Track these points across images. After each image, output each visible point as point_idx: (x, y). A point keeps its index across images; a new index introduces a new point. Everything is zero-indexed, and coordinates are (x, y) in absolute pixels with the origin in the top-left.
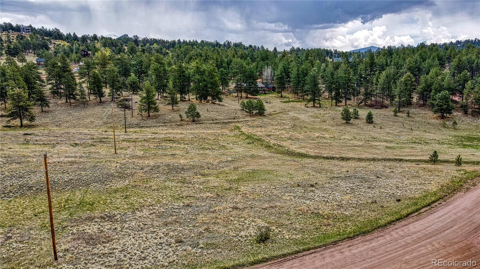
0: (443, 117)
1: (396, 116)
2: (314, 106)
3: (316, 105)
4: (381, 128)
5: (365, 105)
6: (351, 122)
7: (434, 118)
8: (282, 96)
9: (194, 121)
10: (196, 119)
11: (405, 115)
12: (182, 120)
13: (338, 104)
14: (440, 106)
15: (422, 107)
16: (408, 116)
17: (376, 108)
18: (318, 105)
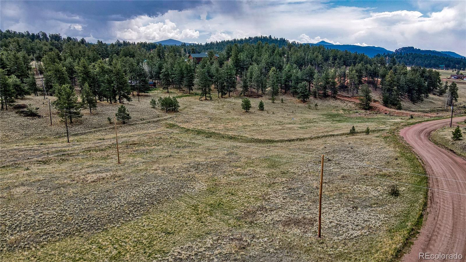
0: (304, 101)
1: (273, 102)
2: (206, 99)
3: (208, 98)
4: (273, 113)
5: (244, 95)
6: (250, 110)
7: (299, 102)
8: (168, 92)
9: (124, 123)
10: (126, 121)
11: (279, 102)
12: (111, 123)
13: (223, 96)
14: (303, 93)
15: (285, 94)
16: (282, 102)
17: (255, 98)
18: (209, 99)
